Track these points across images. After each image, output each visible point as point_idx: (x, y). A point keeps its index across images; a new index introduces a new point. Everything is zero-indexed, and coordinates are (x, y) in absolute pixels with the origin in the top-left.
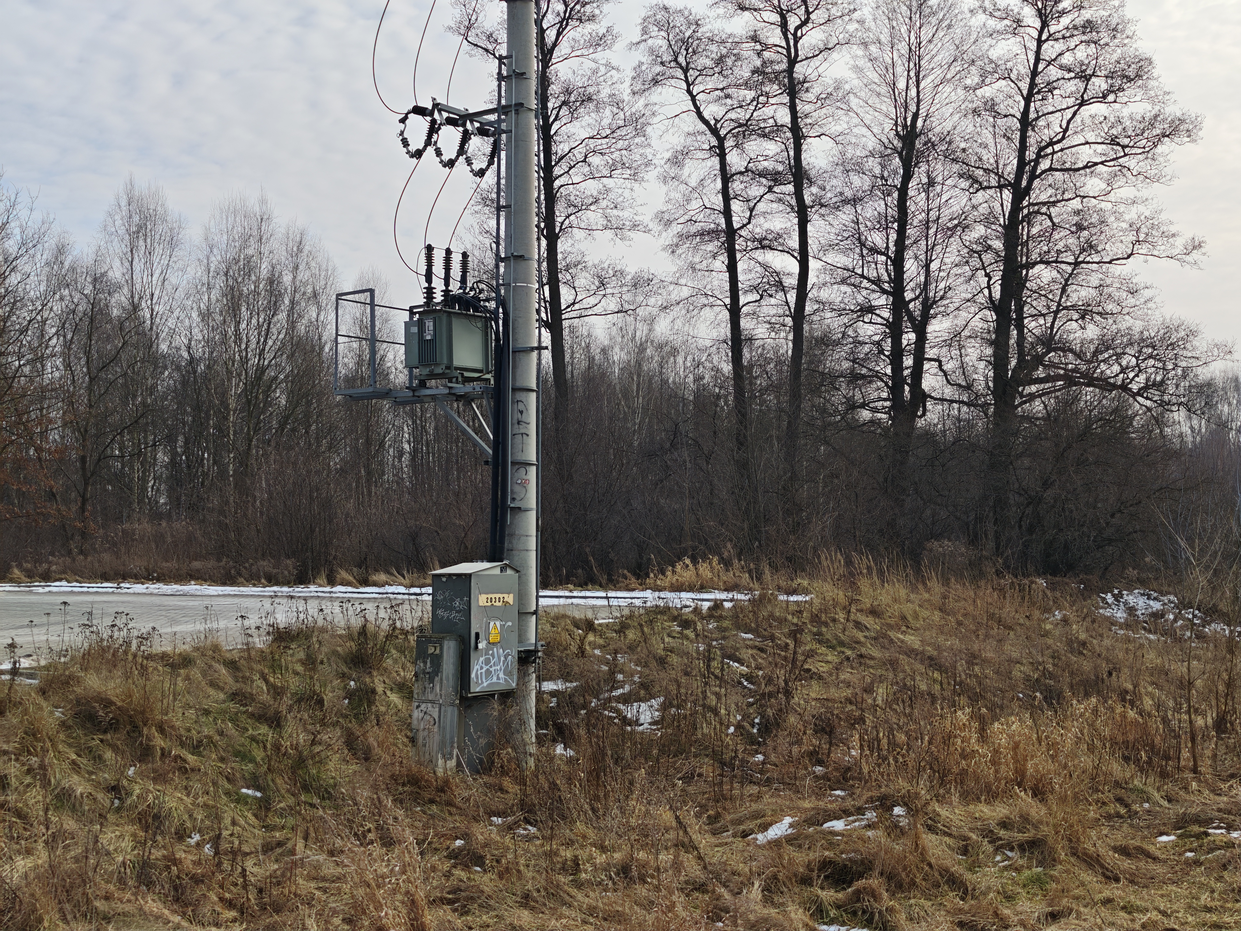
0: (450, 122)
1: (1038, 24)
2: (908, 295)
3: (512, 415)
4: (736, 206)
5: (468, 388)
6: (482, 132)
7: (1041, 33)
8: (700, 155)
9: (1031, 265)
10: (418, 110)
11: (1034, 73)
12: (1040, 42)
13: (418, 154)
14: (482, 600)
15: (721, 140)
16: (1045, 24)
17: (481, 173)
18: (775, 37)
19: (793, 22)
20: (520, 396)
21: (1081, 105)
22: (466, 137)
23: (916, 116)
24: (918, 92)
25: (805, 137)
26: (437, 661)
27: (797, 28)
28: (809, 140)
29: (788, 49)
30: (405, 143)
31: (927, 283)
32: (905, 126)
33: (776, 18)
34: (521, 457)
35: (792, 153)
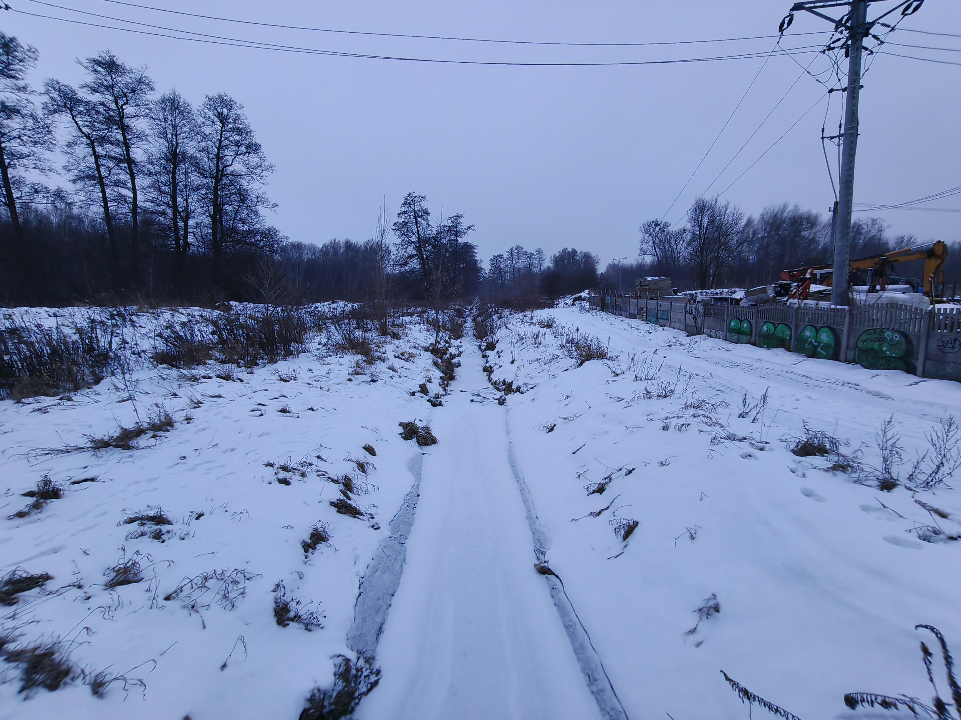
1: (221, 125)
2: (181, 210)
4: (102, 169)
7: (222, 128)
8: (82, 145)
9: (224, 204)
11: (220, 141)
12: (222, 131)
15: (92, 143)
16: (223, 126)
18: (113, 106)
19: (121, 103)
21: (237, 155)
23: (176, 148)
24: (177, 140)
25: (130, 147)
27: (123, 105)
28: (133, 149)
29: (119, 112)
31: (187, 206)
32: (172, 150)
33: (111, 98)
35: (125, 152)
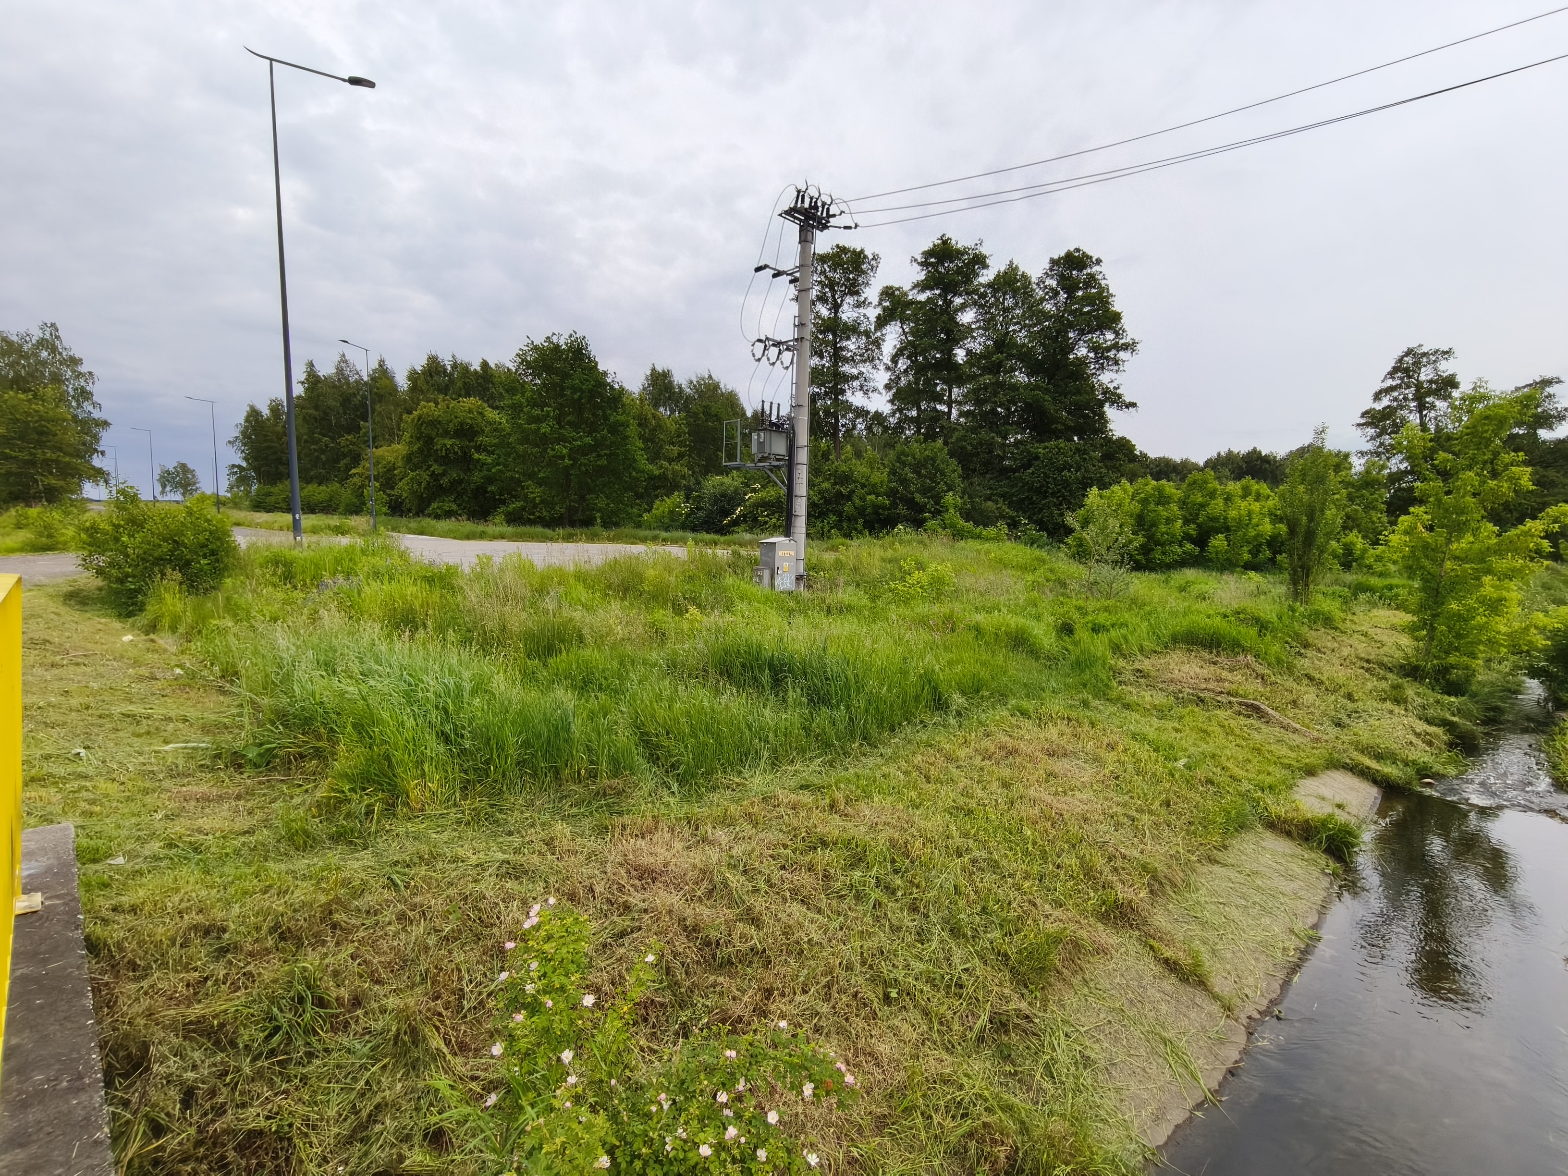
0: (773, 345)
3: (796, 475)
5: (777, 463)
6: (788, 349)
10: (759, 341)
13: (759, 360)
14: (780, 553)
17: (787, 368)
20: (799, 467)
22: (780, 353)
26: (761, 577)
30: (754, 355)
34: (799, 493)
